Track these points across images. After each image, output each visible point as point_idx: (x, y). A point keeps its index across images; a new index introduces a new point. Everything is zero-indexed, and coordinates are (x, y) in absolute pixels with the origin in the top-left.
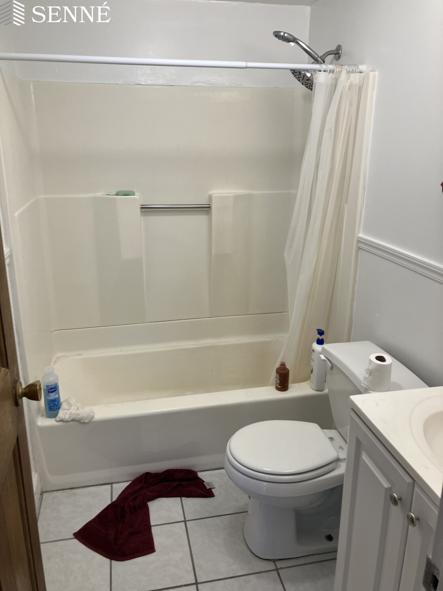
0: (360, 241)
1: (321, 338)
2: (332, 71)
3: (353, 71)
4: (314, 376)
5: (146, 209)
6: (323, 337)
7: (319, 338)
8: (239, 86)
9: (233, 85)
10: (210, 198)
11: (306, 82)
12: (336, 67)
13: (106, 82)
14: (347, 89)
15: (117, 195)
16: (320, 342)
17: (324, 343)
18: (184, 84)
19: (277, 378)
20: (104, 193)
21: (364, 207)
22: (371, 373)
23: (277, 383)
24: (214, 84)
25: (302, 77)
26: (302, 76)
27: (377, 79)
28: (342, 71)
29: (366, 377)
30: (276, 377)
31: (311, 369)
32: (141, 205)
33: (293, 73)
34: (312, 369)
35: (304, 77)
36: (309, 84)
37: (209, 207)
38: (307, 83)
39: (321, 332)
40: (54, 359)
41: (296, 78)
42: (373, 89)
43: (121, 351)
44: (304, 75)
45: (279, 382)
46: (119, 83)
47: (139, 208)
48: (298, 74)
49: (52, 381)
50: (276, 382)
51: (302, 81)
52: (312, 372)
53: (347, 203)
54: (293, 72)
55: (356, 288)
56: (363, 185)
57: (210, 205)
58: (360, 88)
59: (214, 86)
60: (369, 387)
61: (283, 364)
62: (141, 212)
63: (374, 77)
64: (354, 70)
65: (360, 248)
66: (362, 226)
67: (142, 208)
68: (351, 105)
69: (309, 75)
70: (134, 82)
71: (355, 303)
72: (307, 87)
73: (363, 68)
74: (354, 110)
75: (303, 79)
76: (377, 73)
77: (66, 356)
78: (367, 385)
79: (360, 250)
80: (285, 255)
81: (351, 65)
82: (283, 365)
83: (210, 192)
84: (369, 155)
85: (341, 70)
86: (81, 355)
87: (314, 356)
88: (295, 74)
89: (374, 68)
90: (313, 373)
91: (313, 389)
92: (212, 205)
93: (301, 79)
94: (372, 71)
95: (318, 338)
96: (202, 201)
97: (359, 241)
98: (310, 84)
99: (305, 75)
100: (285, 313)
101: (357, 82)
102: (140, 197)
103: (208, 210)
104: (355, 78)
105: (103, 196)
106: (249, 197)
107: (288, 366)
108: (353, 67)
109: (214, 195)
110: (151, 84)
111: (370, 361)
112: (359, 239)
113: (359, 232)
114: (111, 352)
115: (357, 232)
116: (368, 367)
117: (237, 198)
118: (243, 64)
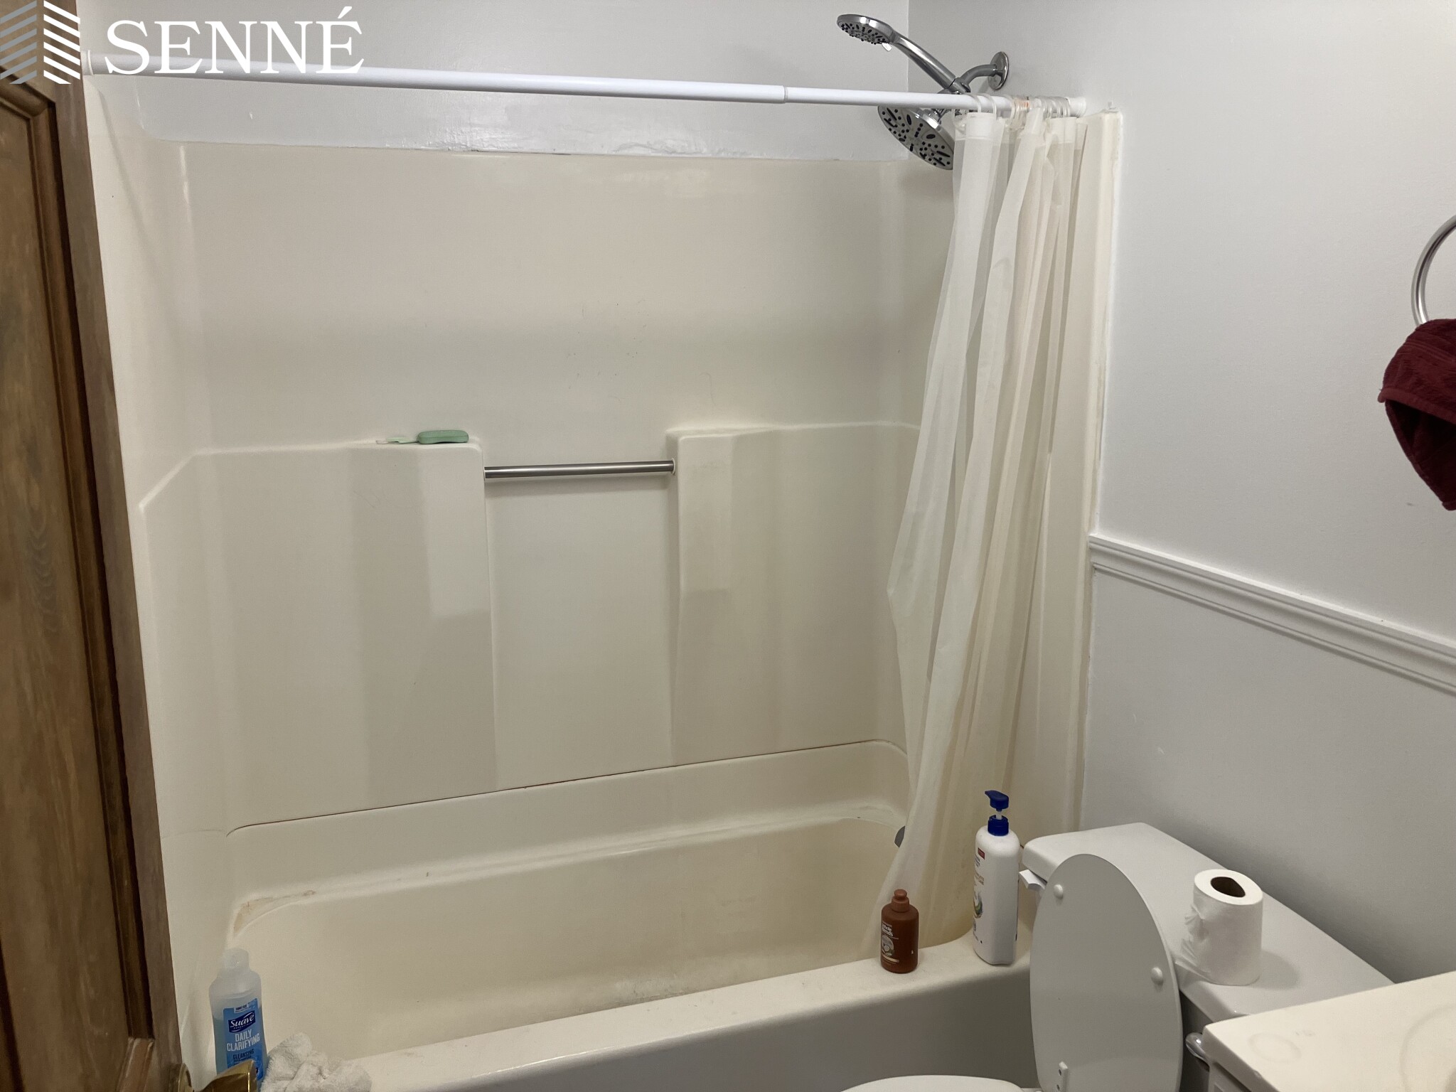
0: (1096, 549)
1: (999, 817)
2: (1003, 112)
3: (1055, 112)
4: (985, 923)
5: (499, 479)
6: (1004, 813)
7: (995, 816)
8: (738, 156)
9: (723, 155)
10: (672, 444)
11: (924, 143)
12: (1013, 100)
13: (387, 145)
14: (1046, 158)
15: (418, 442)
16: (998, 828)
17: (1010, 830)
18: (595, 151)
19: (885, 937)
20: (382, 439)
21: (1102, 462)
22: (1202, 929)
23: (887, 949)
24: (674, 152)
25: (916, 130)
26: (914, 126)
27: (1121, 131)
28: (1029, 114)
29: (1190, 942)
30: (883, 933)
31: (976, 904)
32: (486, 468)
33: (888, 121)
34: (981, 904)
35: (919, 129)
36: (933, 147)
37: (671, 469)
38: (926, 146)
39: (999, 801)
40: (236, 912)
41: (895, 133)
42: (1113, 158)
43: (427, 875)
44: (921, 125)
45: (892, 948)
46: (423, 147)
47: (482, 477)
48: (904, 121)
49: (242, 994)
50: (882, 948)
51: (911, 139)
52: (979, 912)
53: (1050, 451)
54: (887, 116)
55: (1090, 674)
56: (1098, 403)
57: (671, 462)
58: (1078, 155)
59: (673, 155)
60: (1203, 973)
61: (902, 895)
62: (486, 485)
63: (1115, 125)
64: (1059, 111)
65: (1096, 569)
66: (1098, 510)
67: (488, 475)
68: (1055, 197)
69: (933, 123)
70: (464, 144)
71: (1088, 718)
72: (924, 156)
73: (1079, 104)
74: (1063, 209)
75: (916, 136)
76: (1121, 116)
77: (270, 900)
78: (1195, 965)
79: (1097, 574)
80: (891, 592)
81: (1050, 98)
82: (900, 897)
83: (672, 430)
84: (1110, 324)
85: (1026, 108)
86: (313, 893)
87: (984, 868)
88: (893, 122)
89: (1110, 104)
90: (983, 915)
91: (983, 960)
92: (676, 462)
93: (911, 135)
94: (1104, 111)
95: (991, 818)
96: (651, 452)
97: (1092, 551)
98: (936, 146)
99: (923, 124)
100: (874, 743)
101: (1070, 138)
102: (480, 445)
103: (664, 477)
104: (1064, 130)
105: (378, 446)
106: (771, 438)
107: (913, 901)
108: (1054, 103)
109: (683, 438)
110: (507, 150)
111: (1199, 894)
112: (1093, 545)
113: (1091, 527)
114: (399, 880)
115: (1086, 527)
116: (1194, 910)
117: (741, 441)
118: (776, 91)
